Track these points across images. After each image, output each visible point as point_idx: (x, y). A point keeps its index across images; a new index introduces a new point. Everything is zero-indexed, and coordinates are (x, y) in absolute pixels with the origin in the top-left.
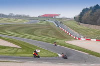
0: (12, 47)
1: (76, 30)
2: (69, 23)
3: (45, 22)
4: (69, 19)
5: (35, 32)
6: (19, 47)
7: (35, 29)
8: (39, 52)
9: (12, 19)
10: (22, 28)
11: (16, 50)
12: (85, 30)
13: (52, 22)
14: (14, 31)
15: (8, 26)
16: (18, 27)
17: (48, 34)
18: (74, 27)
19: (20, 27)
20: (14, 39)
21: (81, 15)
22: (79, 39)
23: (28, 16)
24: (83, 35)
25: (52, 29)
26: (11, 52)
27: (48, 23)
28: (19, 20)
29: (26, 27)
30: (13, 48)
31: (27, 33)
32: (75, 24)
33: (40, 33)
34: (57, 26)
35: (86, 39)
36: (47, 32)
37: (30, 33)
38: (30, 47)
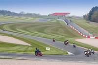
0: (22, 45)
1: (86, 28)
2: (79, 21)
3: (55, 21)
4: (78, 17)
5: (45, 31)
6: (30, 45)
7: (46, 27)
8: (49, 49)
9: (23, 17)
10: (33, 26)
11: (26, 47)
12: (95, 29)
13: (62, 20)
14: (25, 29)
15: (19, 25)
16: (29, 25)
17: (58, 32)
18: (84, 26)
19: (30, 25)
20: (25, 37)
21: (91, 13)
22: (89, 37)
23: (39, 14)
24: (92, 33)
25: (62, 27)
26: (22, 49)
27: (58, 21)
28: (30, 18)
29: (37, 26)
30: (24, 46)
31: (38, 31)
32: (84, 23)
33: (50, 31)
34: (67, 24)
35: (96, 38)
36: (57, 30)
37: (40, 32)
38: (40, 45)
